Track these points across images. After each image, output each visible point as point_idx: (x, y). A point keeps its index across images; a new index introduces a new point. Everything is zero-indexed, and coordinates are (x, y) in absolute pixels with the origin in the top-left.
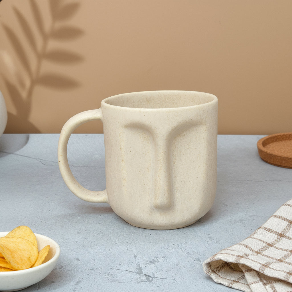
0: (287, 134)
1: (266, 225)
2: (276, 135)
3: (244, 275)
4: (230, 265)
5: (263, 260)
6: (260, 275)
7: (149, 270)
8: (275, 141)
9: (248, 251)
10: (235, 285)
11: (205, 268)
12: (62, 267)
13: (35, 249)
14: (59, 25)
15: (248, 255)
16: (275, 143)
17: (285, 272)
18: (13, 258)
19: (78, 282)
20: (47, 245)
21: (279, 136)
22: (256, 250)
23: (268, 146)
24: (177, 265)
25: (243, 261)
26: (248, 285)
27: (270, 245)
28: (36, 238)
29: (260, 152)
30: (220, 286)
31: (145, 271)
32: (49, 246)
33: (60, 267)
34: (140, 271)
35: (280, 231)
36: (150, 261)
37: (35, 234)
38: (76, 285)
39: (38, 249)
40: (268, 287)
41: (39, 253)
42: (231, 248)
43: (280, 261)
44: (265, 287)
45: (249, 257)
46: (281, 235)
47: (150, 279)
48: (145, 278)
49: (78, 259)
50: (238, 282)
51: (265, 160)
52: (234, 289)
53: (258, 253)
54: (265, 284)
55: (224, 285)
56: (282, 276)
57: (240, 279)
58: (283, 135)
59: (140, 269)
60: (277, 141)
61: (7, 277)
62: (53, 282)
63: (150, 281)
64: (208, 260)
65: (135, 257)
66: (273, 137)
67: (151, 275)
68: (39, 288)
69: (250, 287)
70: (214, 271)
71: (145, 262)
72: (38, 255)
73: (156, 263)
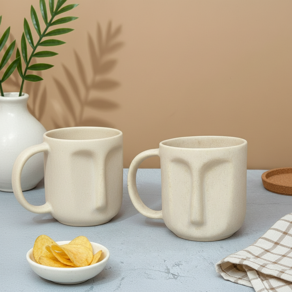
0: (286, 169)
1: (265, 236)
2: (278, 169)
3: (247, 274)
4: (236, 267)
5: (261, 262)
6: (259, 274)
7: (175, 270)
8: (276, 174)
9: (249, 256)
10: (240, 282)
11: (217, 268)
12: (111, 268)
13: (91, 253)
14: (98, 78)
15: (249, 258)
16: (276, 176)
17: (278, 271)
18: (75, 258)
19: (123, 279)
20: (99, 250)
21: (279, 170)
22: (257, 255)
23: (271, 178)
24: (196, 267)
25: (245, 263)
26: (250, 281)
27: (267, 251)
28: (91, 245)
29: (264, 182)
30: (228, 282)
31: (171, 271)
32: (101, 251)
33: (109, 268)
34: (168, 271)
35: (275, 240)
36: (175, 264)
37: (91, 242)
38: (121, 280)
39: (93, 253)
40: (265, 282)
41: (94, 256)
42: (237, 253)
43: (275, 263)
44: (263, 283)
45: (251, 260)
46: (277, 244)
47: (176, 277)
48: (172, 276)
49: (122, 263)
50: (242, 279)
51: (268, 188)
52: (239, 284)
53: (258, 257)
54: (262, 280)
55: (231, 281)
56: (275, 274)
57: (243, 277)
58: (283, 169)
59: (168, 269)
60: (278, 174)
61: (72, 272)
62: (104, 278)
63: (176, 279)
64: (219, 262)
65: (165, 261)
66: (275, 171)
67: (176, 274)
68: (94, 282)
69: (251, 283)
70: (223, 271)
71: (172, 265)
72: (93, 258)
73: (180, 266)
